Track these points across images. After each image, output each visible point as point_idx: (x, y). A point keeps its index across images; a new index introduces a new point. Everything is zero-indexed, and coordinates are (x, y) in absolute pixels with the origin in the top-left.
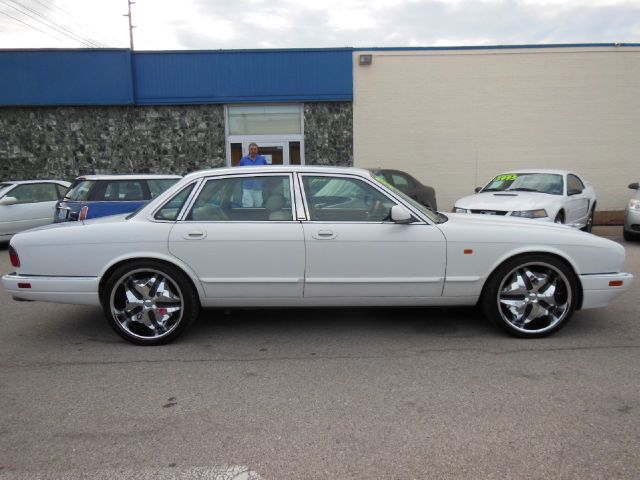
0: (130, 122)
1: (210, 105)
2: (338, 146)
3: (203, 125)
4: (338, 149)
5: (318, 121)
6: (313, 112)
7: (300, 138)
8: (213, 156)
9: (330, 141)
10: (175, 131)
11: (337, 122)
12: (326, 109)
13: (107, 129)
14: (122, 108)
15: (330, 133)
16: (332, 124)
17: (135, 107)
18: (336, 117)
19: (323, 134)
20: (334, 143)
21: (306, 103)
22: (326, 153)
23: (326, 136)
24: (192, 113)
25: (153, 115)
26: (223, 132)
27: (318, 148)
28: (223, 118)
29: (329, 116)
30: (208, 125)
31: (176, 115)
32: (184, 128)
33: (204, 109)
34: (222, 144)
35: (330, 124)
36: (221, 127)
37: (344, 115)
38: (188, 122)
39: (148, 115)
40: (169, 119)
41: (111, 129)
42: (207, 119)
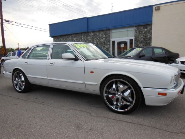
0: (87, 36)
1: (106, 30)
2: (146, 40)
3: (104, 36)
4: (146, 41)
5: (139, 32)
6: (138, 29)
7: (133, 38)
8: (107, 45)
9: (143, 38)
10: (97, 38)
11: (146, 32)
12: (142, 28)
13: (81, 39)
14: (85, 33)
15: (143, 36)
16: (144, 33)
17: (88, 32)
18: (146, 30)
19: (141, 36)
20: (145, 39)
21: (135, 26)
22: (142, 43)
23: (142, 37)
24: (102, 33)
25: (92, 34)
26: (110, 38)
27: (139, 41)
28: (110, 33)
29: (143, 30)
30: (106, 36)
31: (97, 34)
32: (99, 37)
33: (105, 31)
34: (109, 41)
35: (143, 32)
36: (109, 36)
37: (148, 29)
38: (101, 35)
39: (91, 34)
40: (96, 35)
41: (82, 39)
42: (106, 34)
